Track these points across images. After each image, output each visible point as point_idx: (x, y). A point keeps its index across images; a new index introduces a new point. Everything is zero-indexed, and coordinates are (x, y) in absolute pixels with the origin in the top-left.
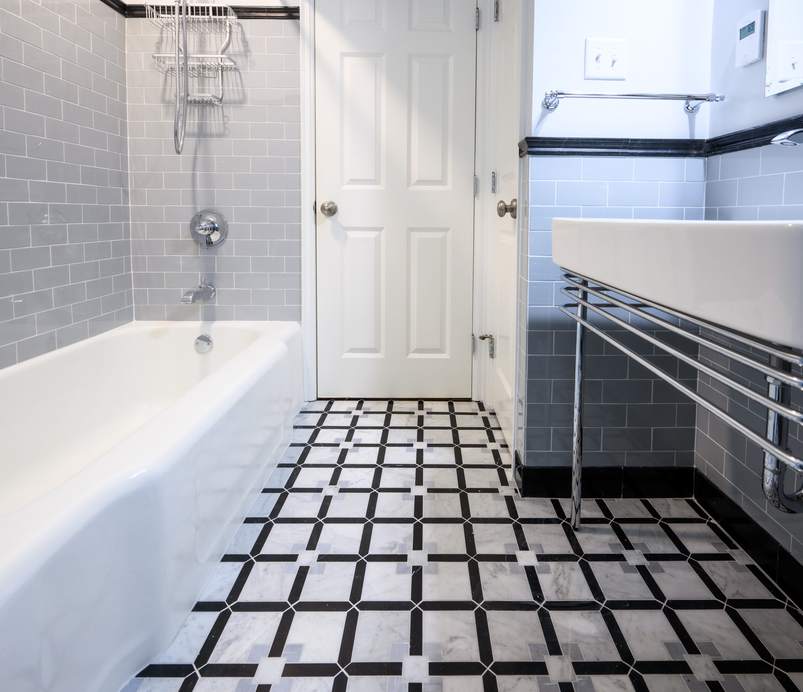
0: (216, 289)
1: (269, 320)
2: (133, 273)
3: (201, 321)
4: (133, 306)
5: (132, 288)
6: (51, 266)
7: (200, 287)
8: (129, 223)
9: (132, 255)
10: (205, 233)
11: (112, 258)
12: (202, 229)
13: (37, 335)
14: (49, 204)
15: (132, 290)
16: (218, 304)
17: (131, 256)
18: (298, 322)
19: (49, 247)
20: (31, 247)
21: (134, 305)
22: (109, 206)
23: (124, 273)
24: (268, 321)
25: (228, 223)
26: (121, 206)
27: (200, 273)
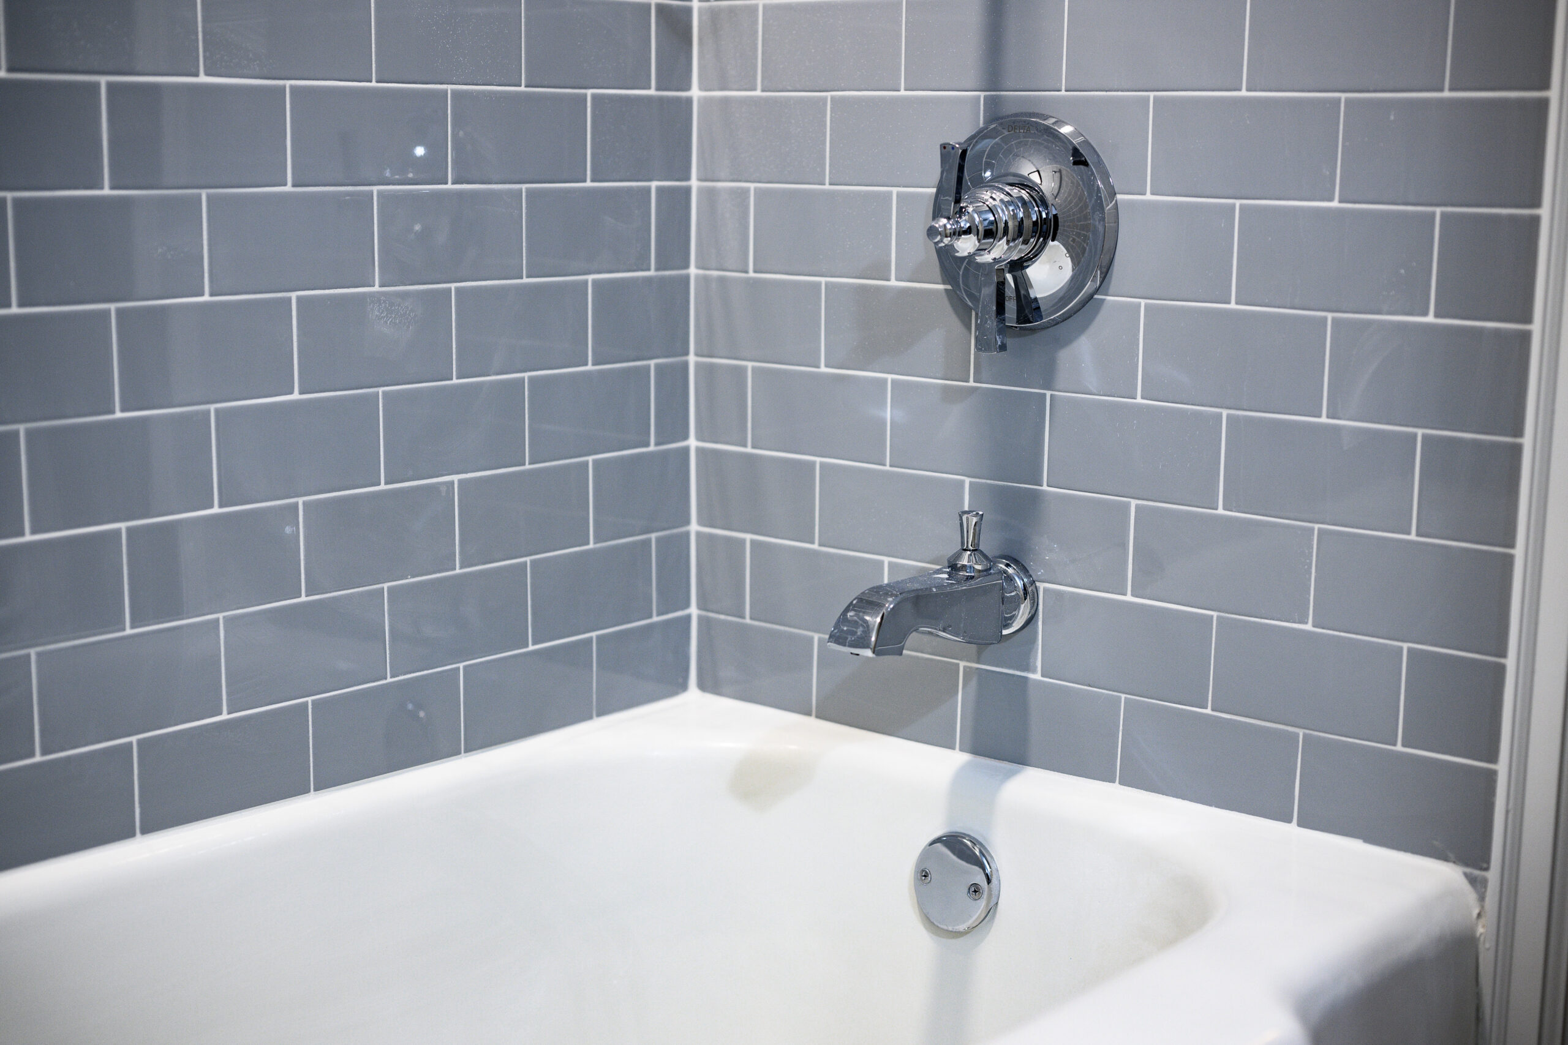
0: (1041, 586)
1: (1300, 824)
2: (699, 450)
3: (961, 750)
4: (688, 618)
5: (687, 522)
6: (296, 396)
7: (954, 567)
8: (687, 191)
9: (697, 355)
10: (987, 258)
11: (590, 367)
12: (968, 231)
13: (224, 716)
14: (292, 87)
15: (687, 534)
16: (1043, 676)
17: (692, 359)
18: (1468, 870)
19: (290, 299)
20: (206, 298)
21: (694, 611)
22: (585, 95)
23: (652, 448)
24: (1291, 830)
25: (1119, 197)
26: (649, 99)
27: (971, 483)
